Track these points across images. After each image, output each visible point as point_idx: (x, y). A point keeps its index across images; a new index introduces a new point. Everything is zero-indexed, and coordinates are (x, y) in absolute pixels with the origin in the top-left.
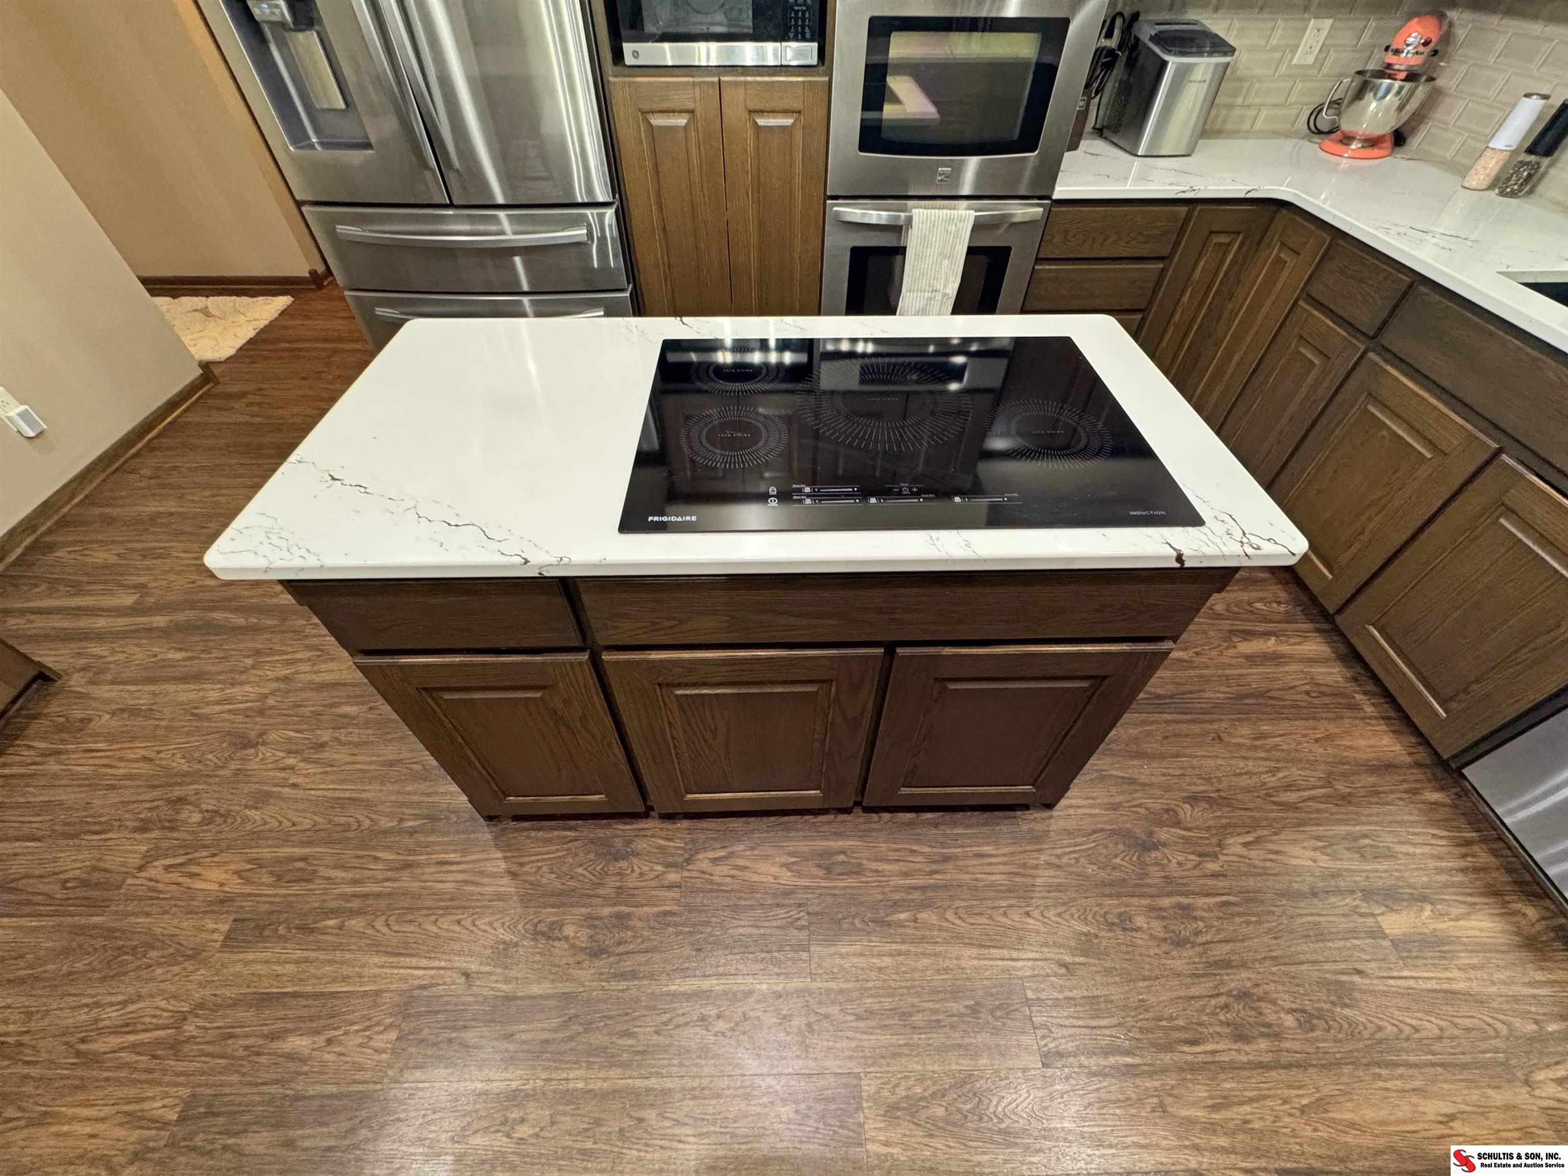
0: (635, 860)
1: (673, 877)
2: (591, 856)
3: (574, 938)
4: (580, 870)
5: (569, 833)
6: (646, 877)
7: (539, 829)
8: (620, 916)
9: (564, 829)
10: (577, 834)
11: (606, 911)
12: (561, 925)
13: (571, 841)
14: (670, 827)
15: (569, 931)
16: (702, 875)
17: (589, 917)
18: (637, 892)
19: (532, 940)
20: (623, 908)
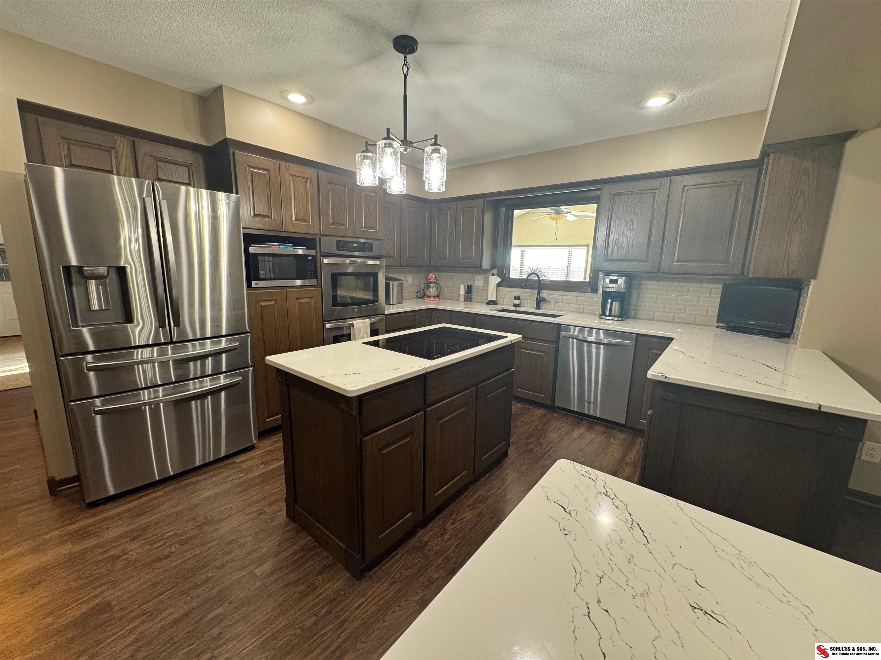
0: (429, 543)
1: (446, 537)
2: (414, 555)
3: (440, 576)
4: (416, 561)
5: (397, 556)
6: (439, 544)
7: (384, 565)
8: (446, 558)
9: (393, 557)
10: (400, 554)
11: (440, 561)
12: (431, 577)
13: (401, 558)
14: (428, 528)
15: (436, 576)
16: (454, 530)
17: (437, 567)
18: (442, 548)
19: (427, 590)
20: (443, 556)
